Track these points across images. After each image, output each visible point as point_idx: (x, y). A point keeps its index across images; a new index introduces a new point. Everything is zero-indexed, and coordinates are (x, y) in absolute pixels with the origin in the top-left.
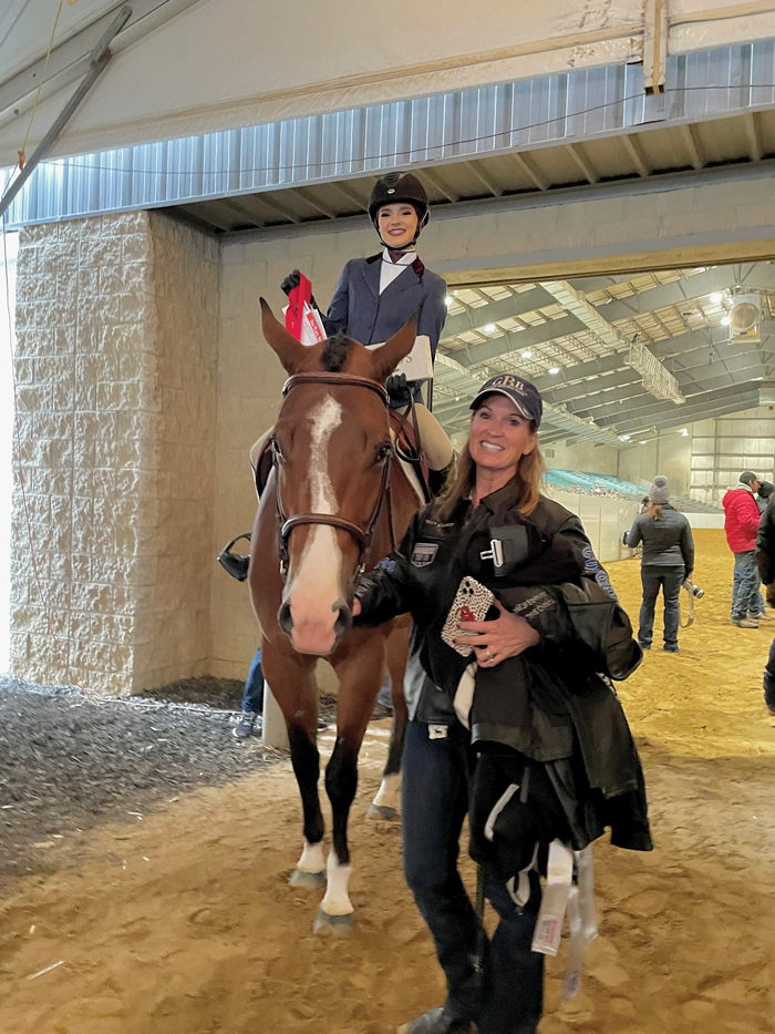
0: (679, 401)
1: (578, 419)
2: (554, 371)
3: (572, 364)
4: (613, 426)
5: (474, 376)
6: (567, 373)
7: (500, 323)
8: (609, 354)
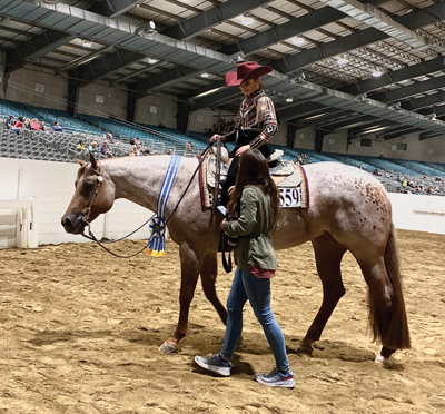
2: (377, 74)
5: (293, 82)
7: (306, 34)
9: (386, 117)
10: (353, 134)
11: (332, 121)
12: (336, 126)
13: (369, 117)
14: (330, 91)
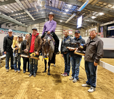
0: (34, 20)
1: (19, 22)
2: (12, 12)
3: (16, 11)
4: (25, 24)
6: (15, 13)
8: (22, 10)
9: (13, 21)
10: (7, 24)
11: (3, 22)
12: (4, 23)
13: (10, 21)
14: (3, 14)
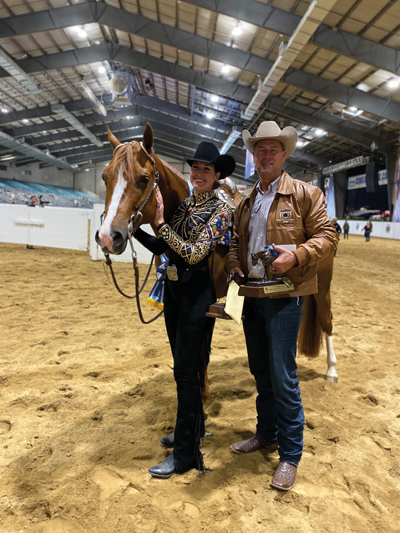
0: (100, 144)
1: (39, 151)
3: (20, 109)
4: (65, 158)
8: (44, 104)
9: (16, 149)
13: (3, 147)
